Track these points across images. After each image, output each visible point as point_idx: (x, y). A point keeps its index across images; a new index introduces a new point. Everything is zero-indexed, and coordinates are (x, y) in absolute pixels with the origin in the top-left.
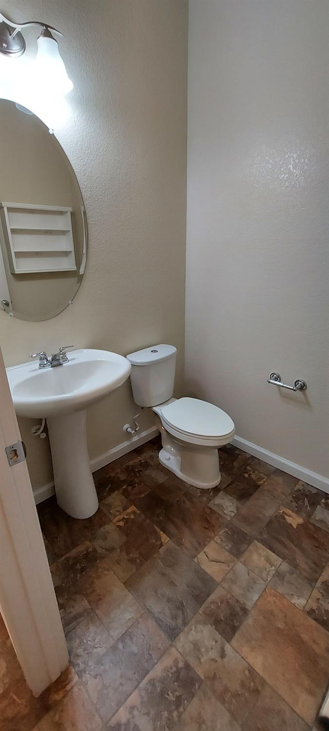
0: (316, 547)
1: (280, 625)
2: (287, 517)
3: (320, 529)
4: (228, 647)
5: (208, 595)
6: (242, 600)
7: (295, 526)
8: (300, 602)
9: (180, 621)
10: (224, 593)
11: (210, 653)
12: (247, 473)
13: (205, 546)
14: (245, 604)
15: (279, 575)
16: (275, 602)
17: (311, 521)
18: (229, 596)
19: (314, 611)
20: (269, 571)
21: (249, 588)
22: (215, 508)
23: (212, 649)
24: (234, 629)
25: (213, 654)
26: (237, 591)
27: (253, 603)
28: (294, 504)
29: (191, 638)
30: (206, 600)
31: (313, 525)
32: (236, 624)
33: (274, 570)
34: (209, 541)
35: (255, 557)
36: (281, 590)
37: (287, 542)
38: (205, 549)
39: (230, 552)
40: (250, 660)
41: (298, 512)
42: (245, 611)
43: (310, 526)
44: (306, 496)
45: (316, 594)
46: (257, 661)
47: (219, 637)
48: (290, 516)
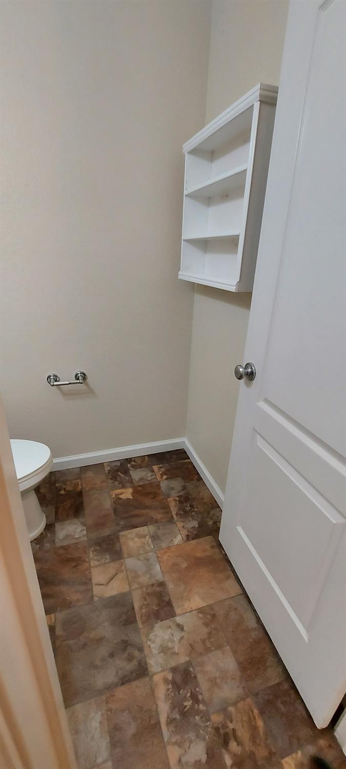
0: (153, 498)
1: (184, 565)
2: (121, 496)
3: (145, 485)
4: (179, 619)
5: (133, 608)
6: (153, 581)
7: (131, 498)
8: (178, 539)
9: (136, 653)
10: (140, 591)
11: (175, 639)
12: (60, 490)
13: (90, 580)
14: (157, 581)
15: (155, 538)
16: (169, 556)
17: (136, 484)
18: (144, 590)
19: (188, 535)
20: (148, 542)
21: (149, 568)
22: (65, 543)
23: (173, 635)
24: (169, 604)
25: (177, 635)
26: (145, 579)
27: (160, 572)
28: (116, 483)
29: (155, 651)
30: (135, 613)
31: (140, 486)
32: (167, 599)
33: (149, 539)
34: (90, 572)
35: (131, 544)
36: (164, 545)
37: (137, 512)
38: (94, 581)
39: (113, 560)
40: (194, 606)
41: (123, 487)
42: (162, 584)
43: (139, 488)
44: (117, 471)
45: (180, 525)
46: (197, 602)
47: (167, 622)
48: (121, 494)
